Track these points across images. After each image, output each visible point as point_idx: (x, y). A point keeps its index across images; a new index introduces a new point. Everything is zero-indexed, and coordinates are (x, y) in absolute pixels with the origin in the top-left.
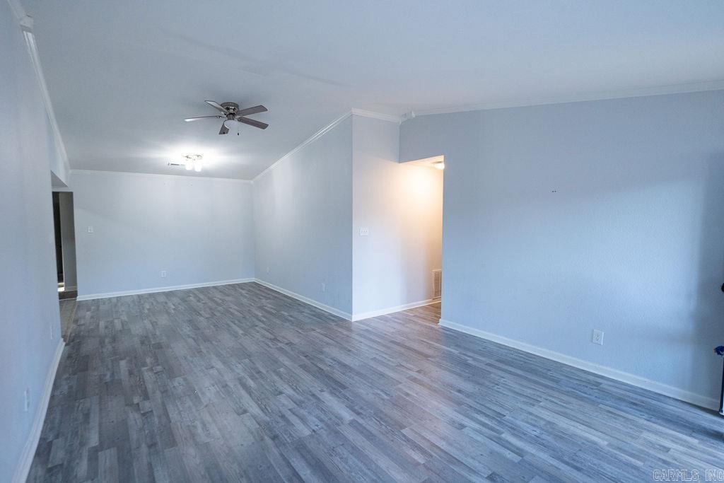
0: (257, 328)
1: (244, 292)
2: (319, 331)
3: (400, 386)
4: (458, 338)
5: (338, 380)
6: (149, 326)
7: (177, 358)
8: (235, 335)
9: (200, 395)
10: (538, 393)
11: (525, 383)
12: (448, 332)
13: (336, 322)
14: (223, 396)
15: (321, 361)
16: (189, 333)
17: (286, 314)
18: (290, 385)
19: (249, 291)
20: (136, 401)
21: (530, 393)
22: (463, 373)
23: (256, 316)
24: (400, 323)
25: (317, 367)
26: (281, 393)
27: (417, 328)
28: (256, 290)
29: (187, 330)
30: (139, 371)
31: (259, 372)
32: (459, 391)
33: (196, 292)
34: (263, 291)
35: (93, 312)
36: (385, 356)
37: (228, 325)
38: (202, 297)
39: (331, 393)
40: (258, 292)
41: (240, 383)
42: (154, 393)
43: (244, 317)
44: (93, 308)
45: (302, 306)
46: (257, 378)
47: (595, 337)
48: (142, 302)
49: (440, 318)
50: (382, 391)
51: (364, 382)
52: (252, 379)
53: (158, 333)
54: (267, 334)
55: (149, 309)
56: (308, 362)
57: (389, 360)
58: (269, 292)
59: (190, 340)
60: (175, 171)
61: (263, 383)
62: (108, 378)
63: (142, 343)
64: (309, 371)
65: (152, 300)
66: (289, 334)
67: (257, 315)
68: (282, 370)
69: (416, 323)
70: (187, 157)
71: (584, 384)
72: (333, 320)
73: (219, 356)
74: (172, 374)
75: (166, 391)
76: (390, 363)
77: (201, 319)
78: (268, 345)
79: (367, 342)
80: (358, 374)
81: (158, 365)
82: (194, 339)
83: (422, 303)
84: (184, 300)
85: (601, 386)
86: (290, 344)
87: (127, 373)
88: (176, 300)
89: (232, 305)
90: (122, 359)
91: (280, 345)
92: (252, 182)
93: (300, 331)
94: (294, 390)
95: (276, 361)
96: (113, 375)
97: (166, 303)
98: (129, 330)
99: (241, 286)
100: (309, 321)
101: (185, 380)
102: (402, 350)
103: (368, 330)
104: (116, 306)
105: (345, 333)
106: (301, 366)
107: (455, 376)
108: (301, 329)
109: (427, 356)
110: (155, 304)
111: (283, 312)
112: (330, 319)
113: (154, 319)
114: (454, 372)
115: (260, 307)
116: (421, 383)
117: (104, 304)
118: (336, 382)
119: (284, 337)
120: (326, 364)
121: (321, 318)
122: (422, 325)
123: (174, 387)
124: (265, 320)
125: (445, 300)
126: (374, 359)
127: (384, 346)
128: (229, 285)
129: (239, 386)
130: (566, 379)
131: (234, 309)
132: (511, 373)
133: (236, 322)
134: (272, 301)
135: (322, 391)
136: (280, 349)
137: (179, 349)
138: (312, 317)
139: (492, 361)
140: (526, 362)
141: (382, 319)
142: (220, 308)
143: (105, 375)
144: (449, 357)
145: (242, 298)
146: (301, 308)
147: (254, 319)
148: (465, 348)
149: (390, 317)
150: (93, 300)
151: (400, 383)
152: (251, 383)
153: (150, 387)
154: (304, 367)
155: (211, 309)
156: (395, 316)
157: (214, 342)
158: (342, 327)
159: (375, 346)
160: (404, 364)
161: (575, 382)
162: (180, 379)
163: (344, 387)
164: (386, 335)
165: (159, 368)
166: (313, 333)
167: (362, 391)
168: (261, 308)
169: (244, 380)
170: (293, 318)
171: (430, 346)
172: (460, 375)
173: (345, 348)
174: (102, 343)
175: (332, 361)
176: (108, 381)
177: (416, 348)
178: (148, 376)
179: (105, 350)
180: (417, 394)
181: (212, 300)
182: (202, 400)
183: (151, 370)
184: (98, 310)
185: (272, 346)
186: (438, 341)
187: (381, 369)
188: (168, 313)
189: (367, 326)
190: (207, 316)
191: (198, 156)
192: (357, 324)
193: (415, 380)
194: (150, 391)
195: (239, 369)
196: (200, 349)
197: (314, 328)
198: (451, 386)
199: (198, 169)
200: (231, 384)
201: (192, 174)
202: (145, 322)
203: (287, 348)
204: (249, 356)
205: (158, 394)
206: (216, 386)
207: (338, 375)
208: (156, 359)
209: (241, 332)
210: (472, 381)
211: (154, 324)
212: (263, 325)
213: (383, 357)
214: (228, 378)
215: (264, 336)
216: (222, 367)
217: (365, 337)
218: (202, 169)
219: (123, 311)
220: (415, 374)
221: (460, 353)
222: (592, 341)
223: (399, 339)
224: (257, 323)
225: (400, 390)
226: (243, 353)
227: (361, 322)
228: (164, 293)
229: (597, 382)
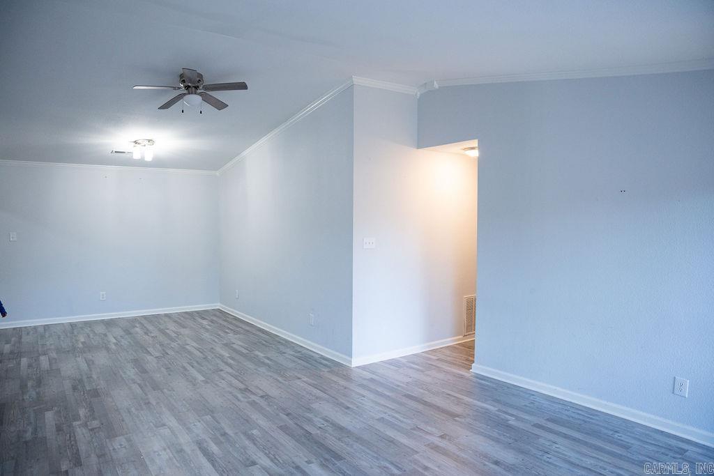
0: (222, 373)
1: (205, 322)
2: (305, 379)
3: (416, 456)
4: (496, 390)
5: (331, 447)
6: (84, 366)
7: (117, 410)
8: (193, 382)
9: (148, 463)
10: (601, 464)
11: (584, 450)
12: (483, 382)
13: (329, 367)
14: (178, 465)
15: (309, 421)
16: (133, 377)
17: (261, 355)
18: (266, 454)
19: (212, 321)
20: (64, 468)
21: (591, 464)
22: (502, 438)
23: (221, 357)
24: (418, 370)
25: (303, 429)
26: (254, 463)
27: (441, 376)
28: (221, 319)
29: (131, 372)
30: (70, 426)
31: (224, 434)
32: (497, 463)
33: (144, 322)
34: (231, 323)
35: (14, 345)
36: (397, 415)
37: (184, 367)
38: (151, 328)
39: (323, 466)
40: (225, 324)
41: (200, 448)
42: (89, 456)
43: (205, 358)
44: (13, 339)
45: (282, 344)
46: (222, 442)
47: (677, 386)
48: (76, 333)
49: (473, 362)
50: (392, 463)
51: (368, 451)
52: (216, 444)
53: (95, 376)
54: (235, 382)
55: (82, 343)
56: (290, 423)
57: (402, 422)
58: (238, 323)
59: (135, 387)
60: (119, 160)
61: (231, 449)
62: (28, 436)
63: (74, 388)
64: (292, 436)
65: (87, 330)
66: (264, 383)
67: (223, 356)
68: (255, 432)
69: (439, 369)
70: (136, 142)
71: (663, 450)
72: (325, 366)
73: (172, 409)
74: (112, 433)
75: (104, 455)
76: (402, 425)
77: (149, 358)
78: (237, 398)
79: (372, 396)
80: (359, 439)
81: (94, 419)
82: (139, 385)
83: (450, 341)
84: (128, 332)
85: (687, 453)
86: (265, 397)
87: (54, 429)
88: (118, 332)
89: (189, 341)
90: (47, 410)
91: (253, 397)
92: (217, 173)
93: (280, 379)
94: (272, 461)
95: (247, 420)
96: (35, 430)
97: (105, 335)
98: (58, 370)
99: (203, 315)
100: (291, 365)
101: (129, 440)
102: (420, 407)
103: (373, 379)
104: (42, 337)
105: (342, 382)
106: (281, 428)
107: (492, 443)
108: (282, 376)
109: (453, 416)
110: (91, 336)
111: (257, 353)
112: (321, 364)
113: (89, 356)
114: (490, 437)
115: (226, 345)
116: (444, 452)
117: (28, 334)
118: (329, 451)
119: (257, 387)
120: (315, 426)
121: (309, 361)
122: (447, 372)
123: (114, 449)
124: (232, 362)
125: (481, 338)
126: (381, 420)
127: (394, 401)
128: (186, 313)
129: (199, 452)
130: (638, 443)
131: (192, 345)
132: (566, 436)
133: (195, 364)
134: (241, 336)
135: (309, 462)
136: (253, 404)
137: (121, 398)
138: (297, 359)
139: (543, 422)
140: (585, 422)
141: (393, 363)
142: (173, 345)
143: (25, 432)
144: (485, 416)
145: (202, 331)
146: (282, 348)
147: (219, 361)
148: (506, 404)
149: (404, 361)
150: (14, 329)
151: (417, 452)
152: (214, 448)
153: (83, 448)
154: (284, 429)
155: (161, 345)
156: (412, 361)
157: (165, 390)
158: (337, 375)
159: (382, 401)
160: (422, 426)
161: (651, 448)
162: (121, 439)
163: (339, 458)
164: (398, 386)
165: (95, 423)
166: (298, 382)
167: (365, 463)
168: (228, 345)
169: (205, 444)
170: (271, 360)
171: (459, 402)
172: (497, 441)
173: (341, 405)
174: (23, 387)
175: (323, 422)
176: (28, 439)
177: (438, 405)
178: (81, 434)
179: (26, 397)
180: (439, 467)
181: (162, 332)
182: (150, 469)
183: (85, 425)
184: (20, 342)
185: (242, 399)
186: (469, 394)
187: (391, 433)
188: (108, 349)
189: (373, 373)
190: (157, 354)
191: (149, 141)
192: (360, 371)
193: (436, 448)
194: (83, 455)
195: (199, 428)
196: (147, 399)
197: (299, 376)
198: (486, 456)
199: (149, 158)
200: (187, 449)
201: (141, 164)
202: (78, 359)
203: (263, 403)
204: (212, 412)
205: (94, 459)
206: (168, 450)
207: (332, 442)
208: (92, 410)
209: (201, 378)
210: (513, 449)
211: (90, 363)
212: (229, 370)
213: (393, 417)
214: (185, 440)
215: (231, 385)
216: (177, 424)
217: (370, 390)
218: (153, 159)
219: (51, 344)
220: (437, 441)
221: (499, 410)
222: (673, 393)
223: (417, 392)
224: (222, 366)
225: (416, 462)
226: (203, 408)
227: (364, 368)
228: (103, 321)
229: (682, 449)
